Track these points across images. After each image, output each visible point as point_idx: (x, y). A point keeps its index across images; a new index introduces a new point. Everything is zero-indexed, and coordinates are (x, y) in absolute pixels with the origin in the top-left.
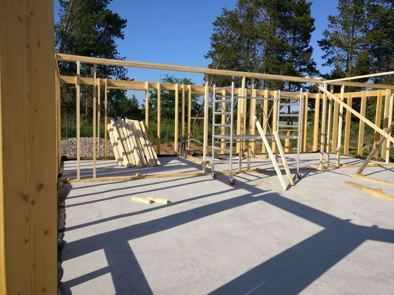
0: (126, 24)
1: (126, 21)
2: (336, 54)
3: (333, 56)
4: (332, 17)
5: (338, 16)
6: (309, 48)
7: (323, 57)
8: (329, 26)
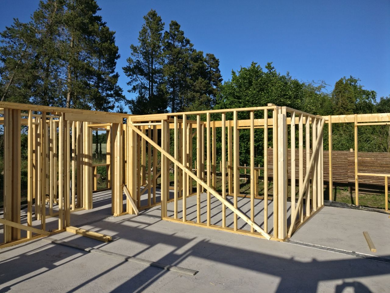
3: (137, 83)
4: (135, 47)
5: (139, 47)
6: (115, 74)
7: (128, 84)
8: (132, 54)
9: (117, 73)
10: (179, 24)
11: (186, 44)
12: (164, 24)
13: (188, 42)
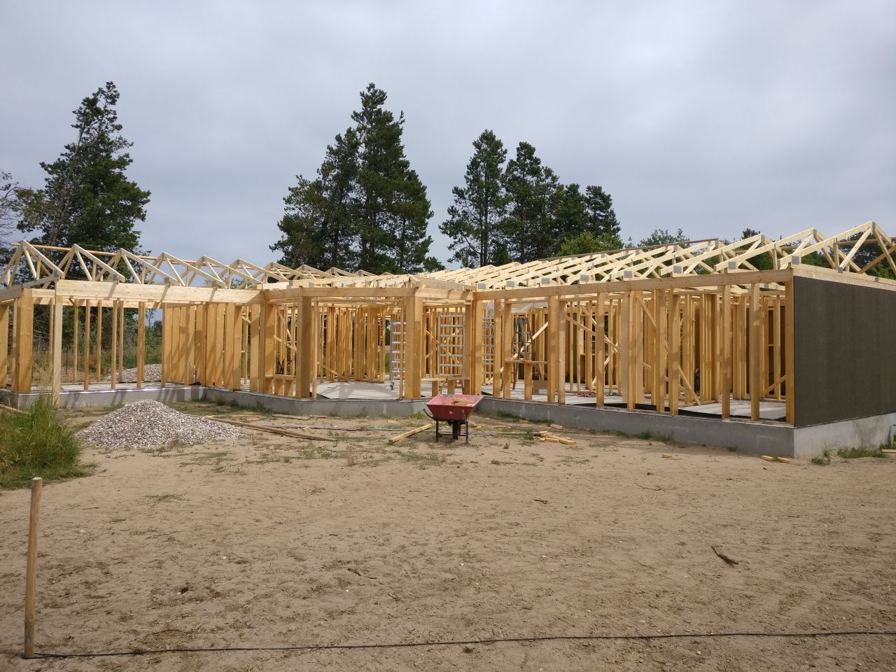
0: (149, 198)
1: (149, 193)
2: (465, 245)
3: (463, 246)
6: (425, 238)
7: (450, 248)
8: (456, 201)
9: (430, 237)
10: (533, 146)
11: (547, 177)
12: (506, 152)
13: (549, 172)
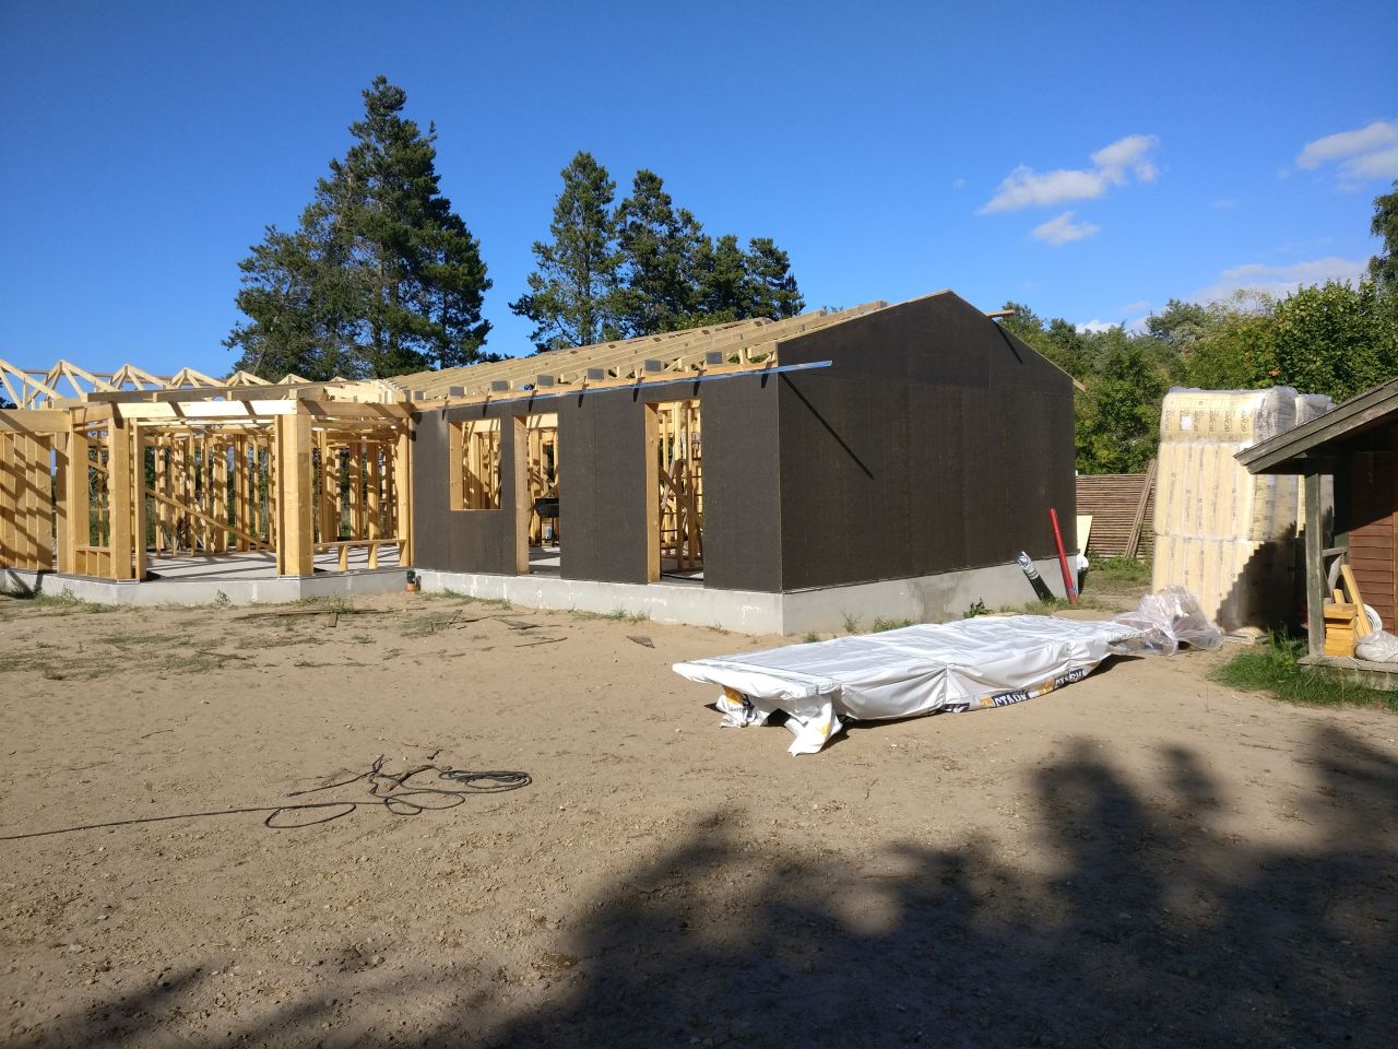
4: (543, 247)
5: (555, 246)
6: (481, 322)
7: (530, 337)
8: (540, 265)
10: (659, 176)
11: (684, 225)
12: (614, 186)
13: (688, 220)
